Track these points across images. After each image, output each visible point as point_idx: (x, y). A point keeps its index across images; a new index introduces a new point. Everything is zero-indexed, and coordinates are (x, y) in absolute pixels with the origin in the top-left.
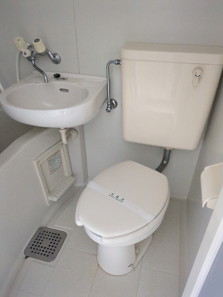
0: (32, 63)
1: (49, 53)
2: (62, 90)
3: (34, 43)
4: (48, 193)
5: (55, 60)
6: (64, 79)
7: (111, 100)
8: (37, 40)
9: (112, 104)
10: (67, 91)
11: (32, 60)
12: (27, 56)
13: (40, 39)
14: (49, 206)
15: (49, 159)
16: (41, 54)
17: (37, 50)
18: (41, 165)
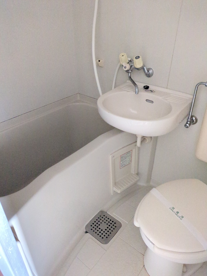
0: (129, 75)
1: (145, 68)
2: (147, 101)
3: (134, 59)
4: (114, 184)
5: (148, 74)
6: (152, 91)
7: (192, 117)
8: (137, 58)
9: (192, 121)
10: (152, 102)
11: (129, 72)
12: (126, 69)
13: (140, 56)
14: (112, 195)
15: (122, 156)
16: (138, 69)
17: (135, 65)
18: (114, 160)
